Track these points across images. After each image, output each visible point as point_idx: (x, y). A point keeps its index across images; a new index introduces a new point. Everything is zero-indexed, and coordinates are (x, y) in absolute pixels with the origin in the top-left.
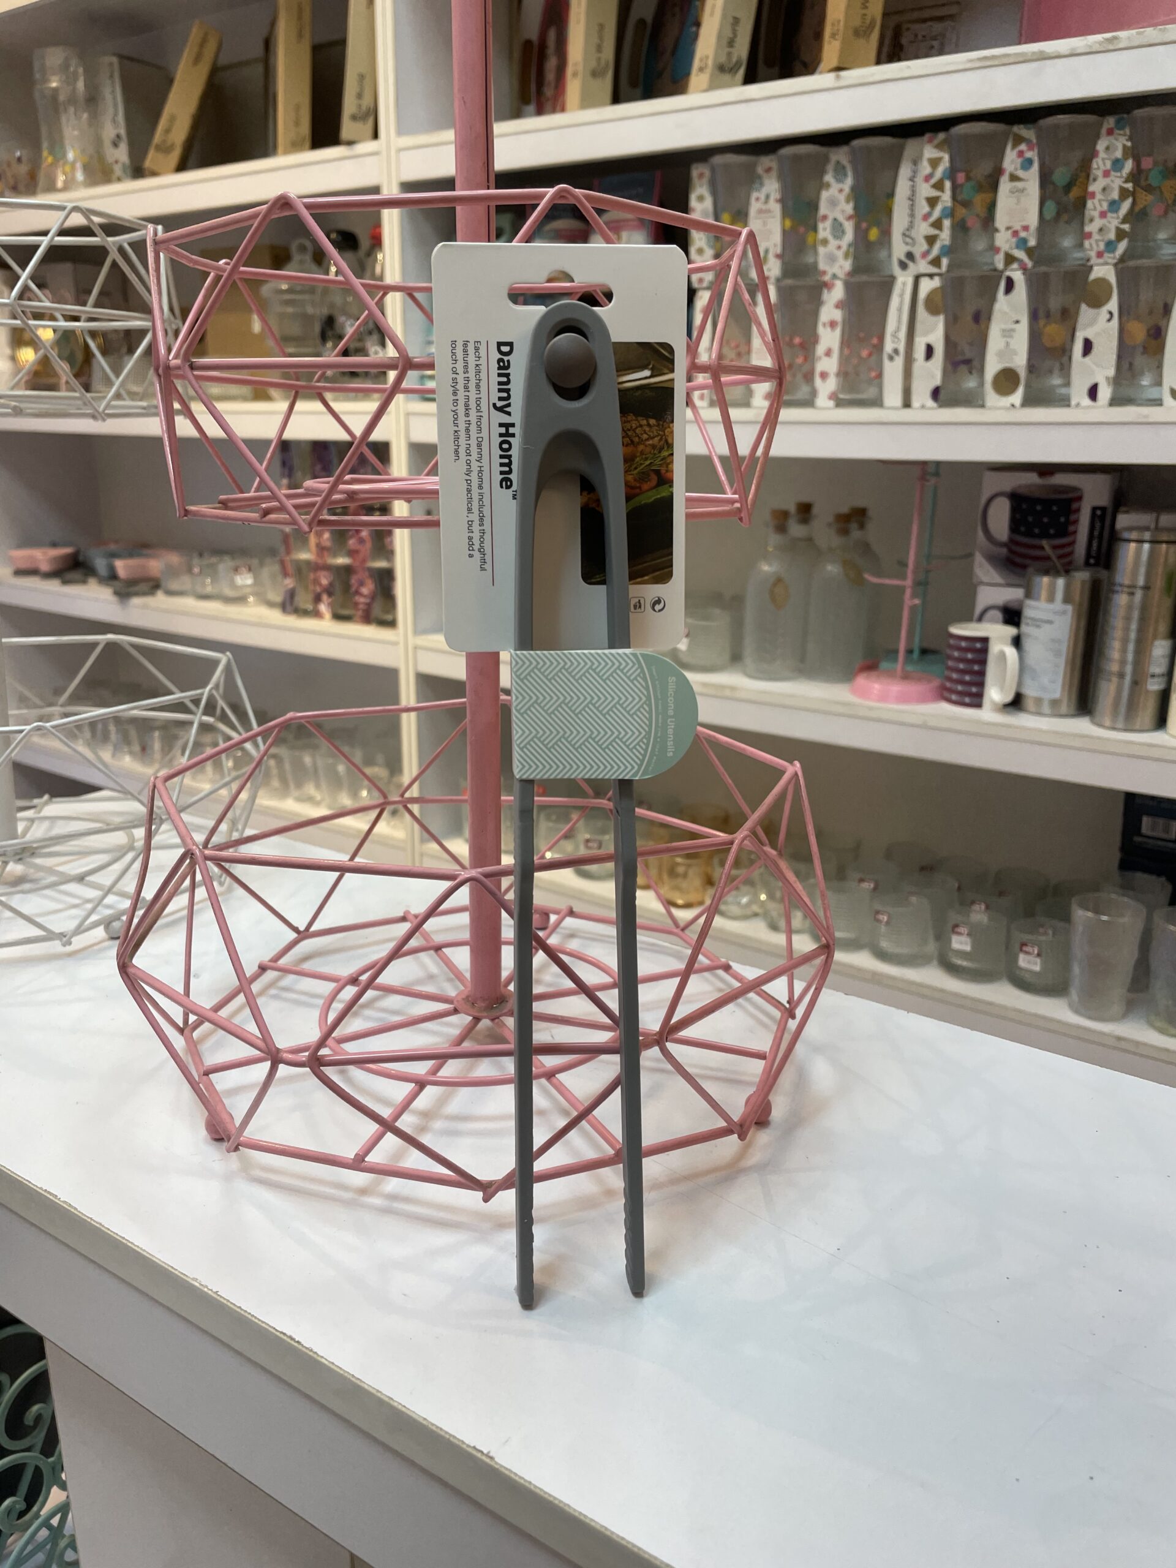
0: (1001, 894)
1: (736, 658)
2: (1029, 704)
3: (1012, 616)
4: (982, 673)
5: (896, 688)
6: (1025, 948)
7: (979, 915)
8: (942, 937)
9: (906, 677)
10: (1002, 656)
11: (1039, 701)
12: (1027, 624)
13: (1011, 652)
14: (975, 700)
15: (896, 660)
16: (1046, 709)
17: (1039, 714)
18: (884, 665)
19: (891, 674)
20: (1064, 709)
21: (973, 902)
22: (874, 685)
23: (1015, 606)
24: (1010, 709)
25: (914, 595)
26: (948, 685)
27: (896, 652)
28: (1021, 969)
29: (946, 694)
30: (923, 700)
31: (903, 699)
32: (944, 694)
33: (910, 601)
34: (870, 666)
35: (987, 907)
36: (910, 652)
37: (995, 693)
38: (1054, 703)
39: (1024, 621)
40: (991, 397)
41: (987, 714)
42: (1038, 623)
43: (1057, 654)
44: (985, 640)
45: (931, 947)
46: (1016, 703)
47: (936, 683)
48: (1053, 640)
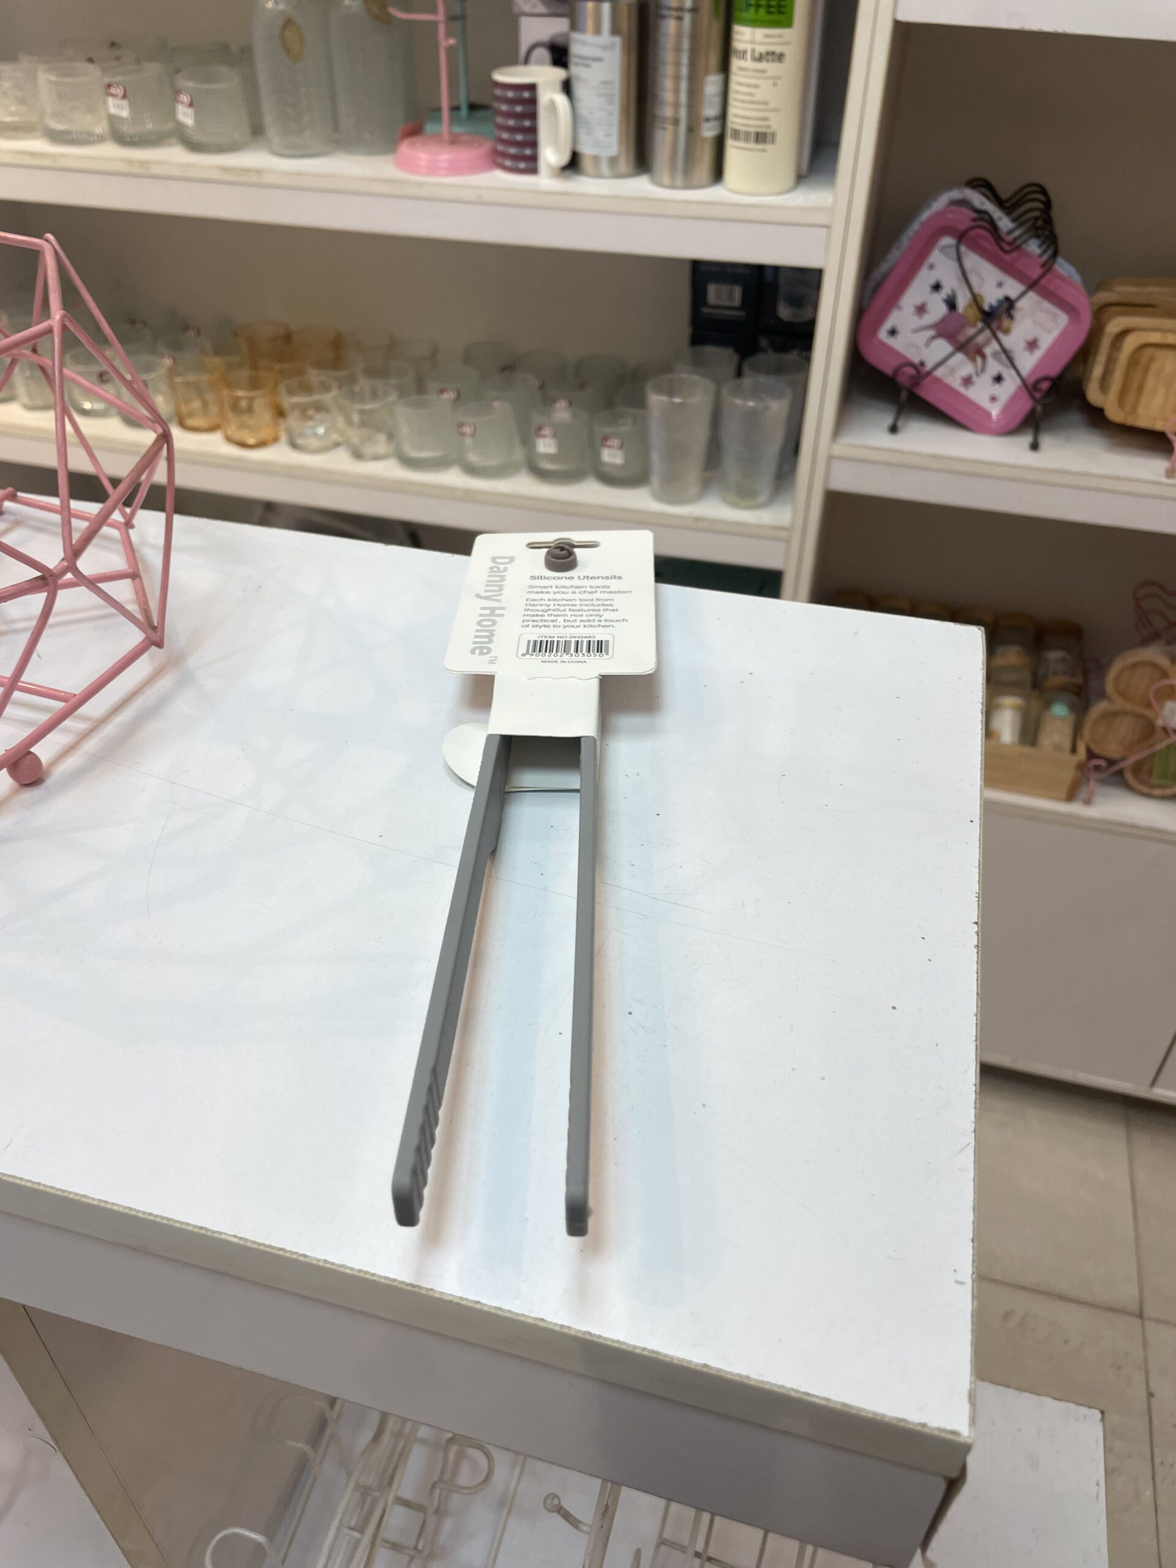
0: (582, 386)
1: (257, 131)
2: (587, 164)
3: (559, 55)
4: (533, 130)
5: (445, 156)
6: (609, 443)
7: (562, 413)
8: (527, 441)
9: (454, 141)
10: (552, 105)
11: (596, 159)
12: (576, 64)
13: (561, 100)
14: (531, 165)
15: (439, 120)
16: (605, 169)
17: (598, 176)
18: (429, 128)
19: (437, 138)
20: (624, 166)
21: (554, 401)
22: (419, 153)
23: (560, 41)
24: (568, 172)
25: (449, 35)
26: (500, 148)
27: (439, 110)
28: (604, 464)
29: (500, 160)
30: (475, 169)
31: (455, 169)
32: (497, 159)
33: (446, 42)
34: (414, 132)
35: (570, 404)
36: (455, 109)
37: (551, 155)
38: (613, 161)
39: (573, 60)
41: (545, 181)
42: (587, 62)
43: (610, 102)
44: (532, 87)
45: (519, 454)
46: (573, 164)
47: (488, 146)
48: (605, 83)
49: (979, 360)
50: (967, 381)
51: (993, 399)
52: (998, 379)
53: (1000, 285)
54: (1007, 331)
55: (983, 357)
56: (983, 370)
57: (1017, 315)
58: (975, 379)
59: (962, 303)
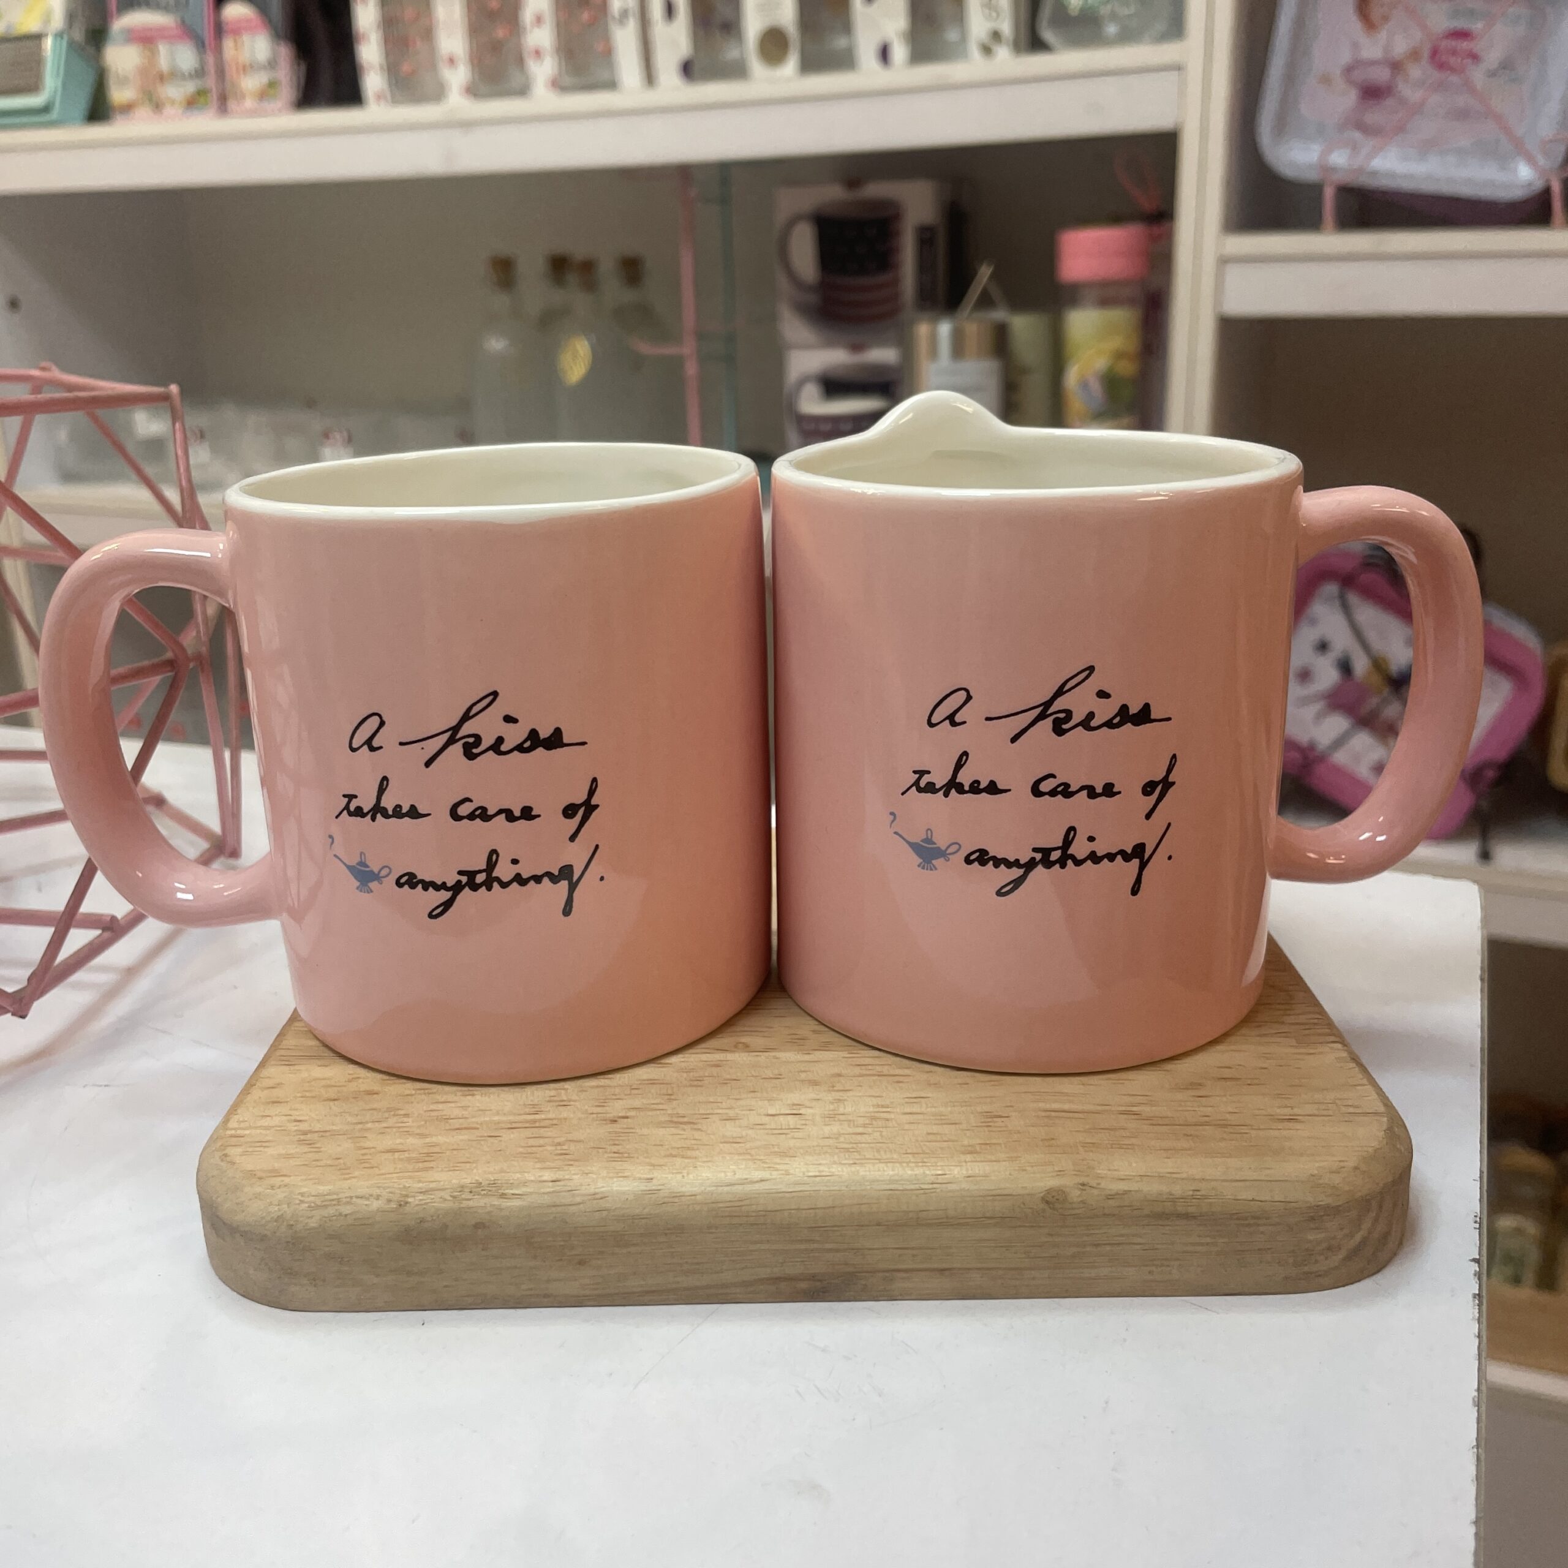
40: (757, 67)
49: (1391, 740)
59: (1361, 665)
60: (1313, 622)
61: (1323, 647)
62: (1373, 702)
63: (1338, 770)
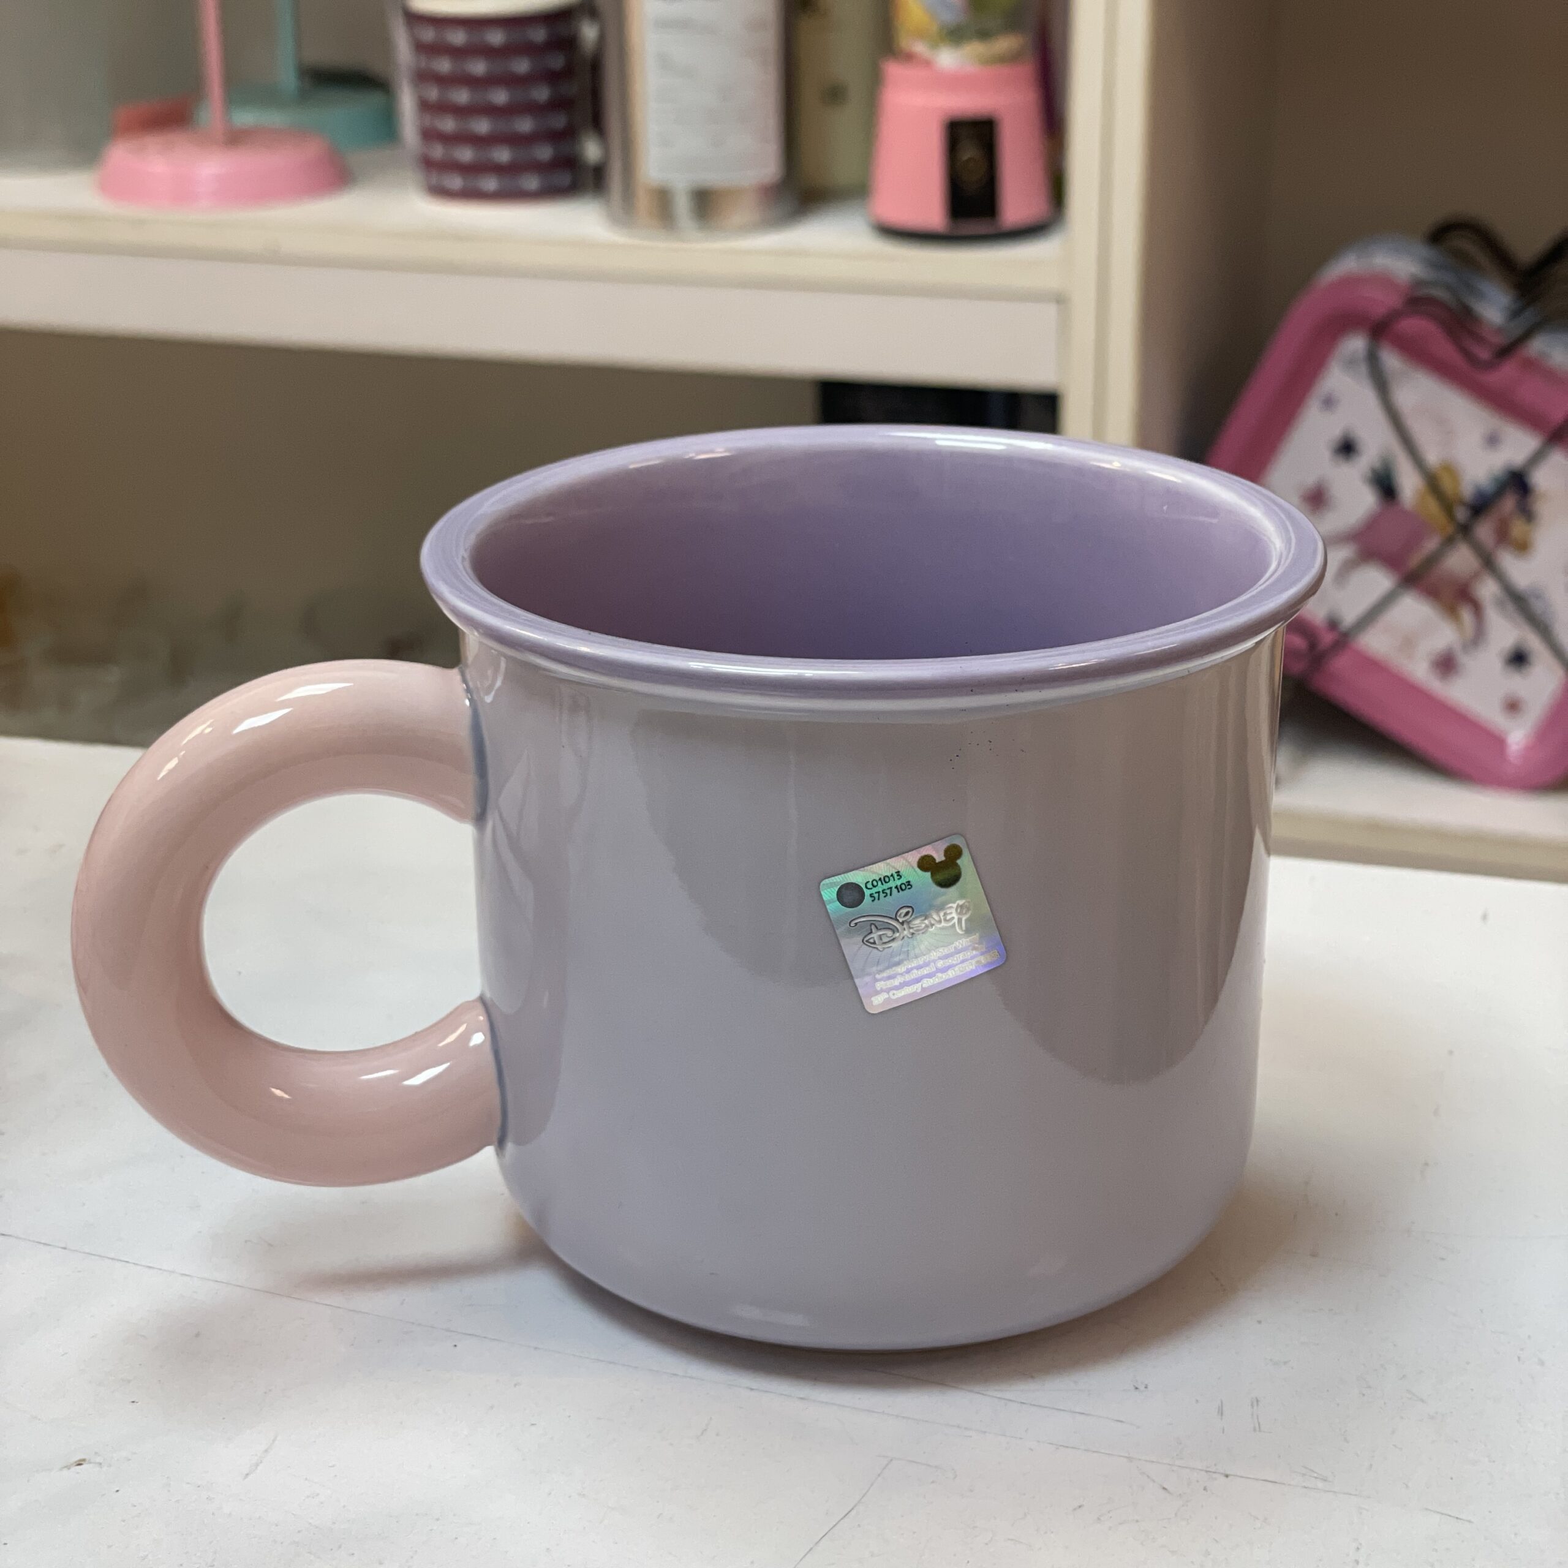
5: (212, 167)
9: (233, 140)
22: (153, 165)
30: (289, 191)
31: (231, 194)
34: (158, 120)
49: (1467, 615)
50: (1446, 665)
51: (1513, 706)
52: (1518, 659)
53: (1493, 440)
54: (1523, 547)
55: (1477, 608)
56: (1478, 638)
57: (1544, 508)
58: (1464, 659)
59: (1409, 484)
60: (1329, 403)
61: (1347, 448)
62: (1431, 544)
63: (1374, 665)
